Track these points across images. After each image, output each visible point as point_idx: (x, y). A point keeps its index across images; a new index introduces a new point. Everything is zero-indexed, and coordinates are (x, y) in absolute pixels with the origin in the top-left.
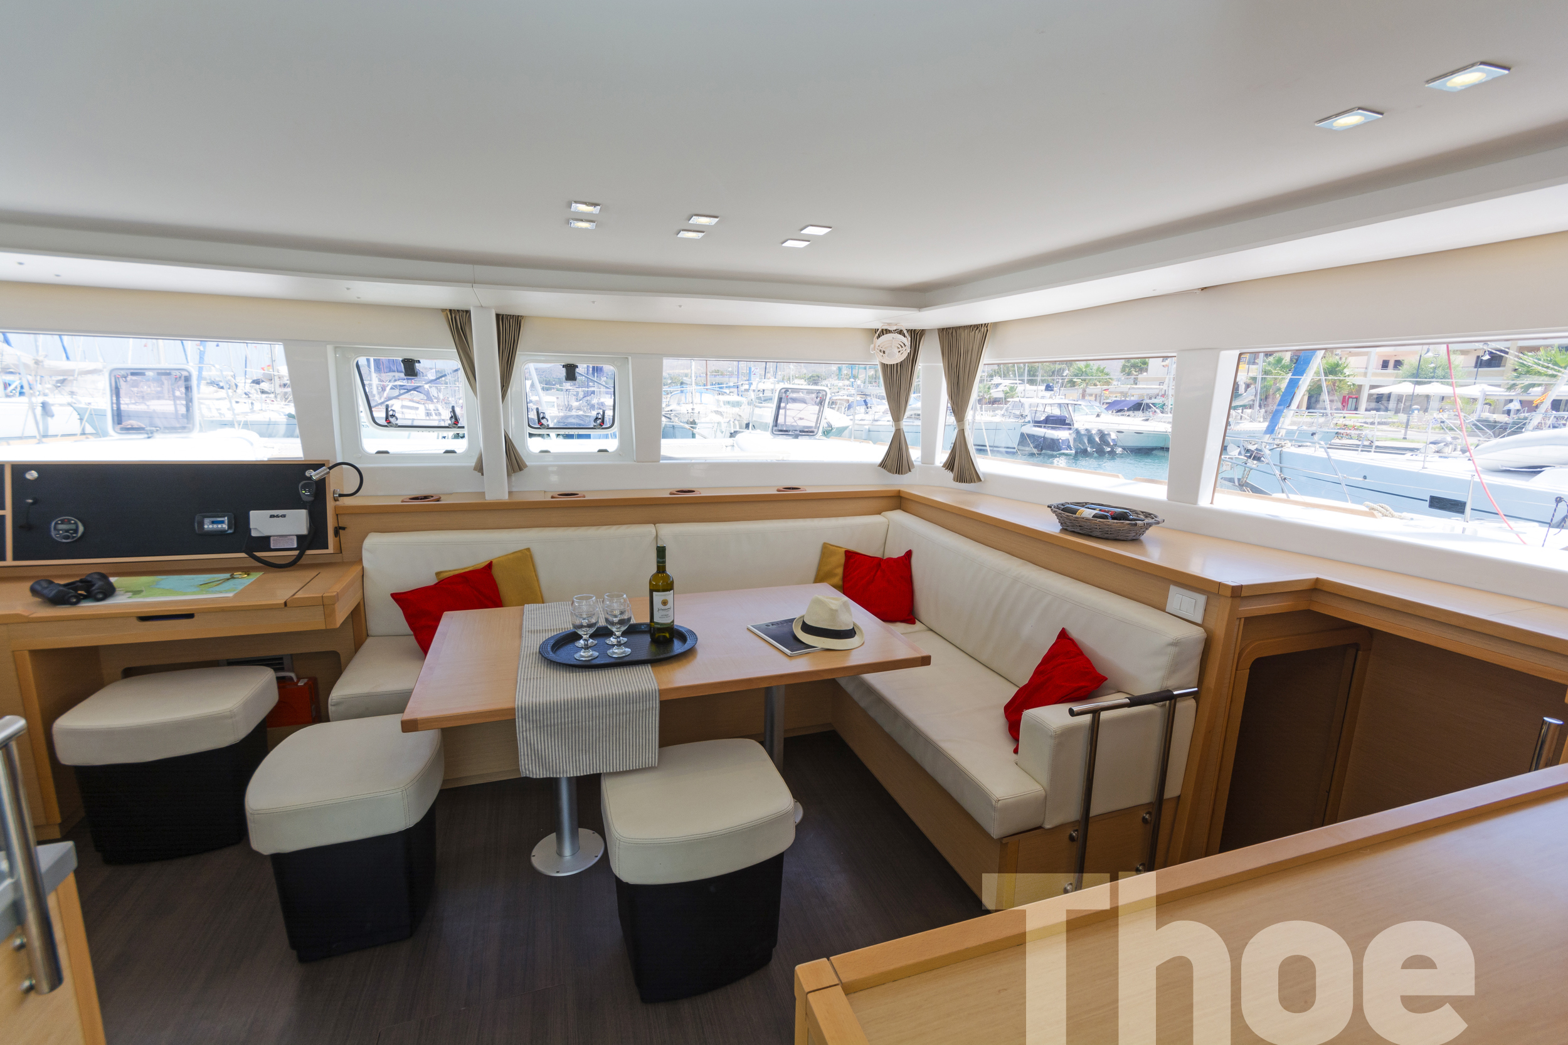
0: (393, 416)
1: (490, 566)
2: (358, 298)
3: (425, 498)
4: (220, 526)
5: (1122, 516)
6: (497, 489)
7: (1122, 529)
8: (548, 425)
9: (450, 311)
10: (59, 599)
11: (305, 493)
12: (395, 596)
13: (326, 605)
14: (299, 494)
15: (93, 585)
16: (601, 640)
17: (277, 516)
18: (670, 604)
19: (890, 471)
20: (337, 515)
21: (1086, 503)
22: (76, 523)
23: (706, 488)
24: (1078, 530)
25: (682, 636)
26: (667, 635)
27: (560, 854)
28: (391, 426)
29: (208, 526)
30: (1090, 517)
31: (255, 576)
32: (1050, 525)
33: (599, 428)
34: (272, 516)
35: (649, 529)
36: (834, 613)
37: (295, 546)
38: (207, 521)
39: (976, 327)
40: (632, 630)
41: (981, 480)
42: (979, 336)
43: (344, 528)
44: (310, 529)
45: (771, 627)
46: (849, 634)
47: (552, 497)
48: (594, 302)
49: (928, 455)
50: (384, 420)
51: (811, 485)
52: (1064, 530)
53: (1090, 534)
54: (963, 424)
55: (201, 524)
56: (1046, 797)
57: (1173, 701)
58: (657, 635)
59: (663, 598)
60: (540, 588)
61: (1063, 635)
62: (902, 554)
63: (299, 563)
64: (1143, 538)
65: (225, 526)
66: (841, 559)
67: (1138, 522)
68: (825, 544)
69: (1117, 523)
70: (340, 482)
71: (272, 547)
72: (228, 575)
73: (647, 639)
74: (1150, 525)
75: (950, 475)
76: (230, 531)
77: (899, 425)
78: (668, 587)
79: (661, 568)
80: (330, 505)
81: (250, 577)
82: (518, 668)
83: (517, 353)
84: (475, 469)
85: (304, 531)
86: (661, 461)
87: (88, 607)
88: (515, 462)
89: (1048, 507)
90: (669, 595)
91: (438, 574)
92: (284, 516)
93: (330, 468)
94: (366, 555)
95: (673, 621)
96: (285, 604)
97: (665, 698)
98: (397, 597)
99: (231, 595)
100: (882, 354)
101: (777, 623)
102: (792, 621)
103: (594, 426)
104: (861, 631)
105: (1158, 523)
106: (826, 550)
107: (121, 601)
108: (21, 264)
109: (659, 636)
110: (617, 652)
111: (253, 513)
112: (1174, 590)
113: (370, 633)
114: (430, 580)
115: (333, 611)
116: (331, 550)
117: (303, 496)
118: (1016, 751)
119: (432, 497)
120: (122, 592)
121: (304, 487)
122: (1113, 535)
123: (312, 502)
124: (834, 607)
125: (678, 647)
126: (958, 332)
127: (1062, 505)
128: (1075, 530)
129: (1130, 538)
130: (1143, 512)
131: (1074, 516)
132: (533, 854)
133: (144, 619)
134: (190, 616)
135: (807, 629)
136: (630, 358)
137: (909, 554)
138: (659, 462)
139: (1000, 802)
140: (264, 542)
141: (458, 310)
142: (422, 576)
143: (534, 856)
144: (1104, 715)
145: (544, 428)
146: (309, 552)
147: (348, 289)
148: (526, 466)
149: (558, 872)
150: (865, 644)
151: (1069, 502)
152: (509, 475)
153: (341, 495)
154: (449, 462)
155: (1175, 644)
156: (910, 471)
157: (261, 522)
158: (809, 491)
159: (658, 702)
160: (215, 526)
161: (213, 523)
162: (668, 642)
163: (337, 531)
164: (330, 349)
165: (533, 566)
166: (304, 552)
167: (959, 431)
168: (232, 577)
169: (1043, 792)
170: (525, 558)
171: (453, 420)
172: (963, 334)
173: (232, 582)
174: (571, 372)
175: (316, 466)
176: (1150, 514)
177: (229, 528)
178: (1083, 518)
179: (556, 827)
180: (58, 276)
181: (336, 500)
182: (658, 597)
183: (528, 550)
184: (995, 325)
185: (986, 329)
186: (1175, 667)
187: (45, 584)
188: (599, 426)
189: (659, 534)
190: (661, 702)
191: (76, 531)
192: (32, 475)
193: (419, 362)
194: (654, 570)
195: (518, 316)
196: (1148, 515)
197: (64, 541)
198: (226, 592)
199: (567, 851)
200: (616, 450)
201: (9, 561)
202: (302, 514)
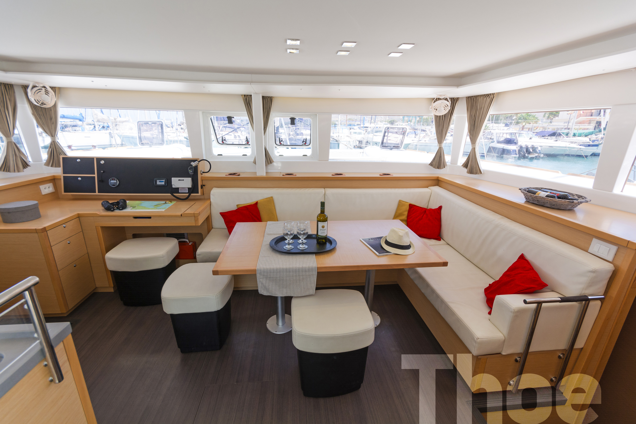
0: (225, 140)
1: (257, 203)
2: (209, 91)
3: (234, 174)
4: (162, 183)
5: (564, 197)
6: (261, 172)
7: (563, 204)
8: (284, 144)
9: (245, 95)
10: (108, 209)
11: (190, 171)
12: (221, 213)
13: (195, 216)
14: (188, 172)
15: (119, 204)
16: (296, 240)
17: (181, 180)
18: (326, 228)
19: (434, 167)
20: (202, 180)
21: (542, 188)
22: (116, 180)
23: (348, 173)
24: (536, 203)
25: (331, 242)
26: (324, 241)
27: (278, 324)
28: (224, 144)
29: (158, 183)
30: (544, 196)
31: (174, 203)
32: (520, 199)
33: (304, 146)
34: (179, 180)
35: (322, 190)
36: (401, 237)
37: (187, 192)
38: (158, 181)
39: (488, 95)
40: (309, 237)
41: (481, 173)
42: (488, 100)
43: (204, 186)
44: (192, 186)
45: (371, 240)
46: (407, 247)
47: (283, 175)
48: (301, 89)
49: (454, 161)
50: (221, 141)
51: (395, 173)
52: (528, 202)
53: (543, 205)
54: (475, 145)
55: (156, 182)
56: (505, 340)
57: (587, 302)
58: (319, 240)
59: (323, 225)
60: (276, 213)
61: (522, 257)
62: (437, 207)
63: (189, 198)
64: (575, 209)
65: (164, 183)
66: (408, 208)
67: (574, 201)
68: (400, 200)
69: (561, 201)
70: (203, 167)
71: (180, 192)
72: (164, 202)
73: (315, 241)
74: (581, 203)
75: (465, 170)
76: (165, 185)
77: (441, 145)
78: (325, 220)
79: (323, 212)
80: (199, 176)
81: (172, 203)
82: (260, 251)
83: (271, 113)
84: (253, 163)
85: (190, 186)
86: (329, 161)
87: (117, 212)
88: (269, 160)
89: (519, 189)
90: (325, 224)
91: (237, 205)
92: (183, 180)
93: (199, 162)
94: (211, 196)
95: (327, 235)
96: (181, 215)
97: (319, 271)
98: (222, 214)
99: (163, 210)
100: (435, 110)
101: (374, 239)
102: (381, 238)
103: (302, 144)
104: (414, 246)
105: (587, 202)
106: (400, 203)
107: (129, 211)
108: (93, 81)
109: (320, 241)
110: (301, 247)
111: (173, 178)
112: (595, 241)
113: (213, 227)
114: (234, 208)
115: (198, 219)
116: (199, 194)
117: (189, 172)
118: (490, 313)
119: (237, 174)
120: (129, 207)
121: (190, 169)
122: (557, 207)
123: (193, 175)
124: (401, 234)
125: (328, 247)
126: (477, 98)
127: (528, 189)
128: (534, 202)
129: (568, 209)
130: (577, 195)
131: (535, 195)
132: (267, 323)
133: (135, 218)
134: (150, 218)
135: (387, 243)
136: (317, 114)
137: (440, 208)
138: (328, 161)
139: (479, 339)
140: (177, 190)
141: (247, 95)
142: (232, 206)
143: (268, 323)
144: (544, 305)
145: (282, 145)
146: (192, 194)
147: (204, 87)
148: (273, 162)
149: (276, 332)
150: (415, 253)
151: (532, 187)
152: (266, 165)
153: (203, 172)
154: (245, 159)
155: (593, 272)
156: (444, 167)
157: (176, 182)
158: (394, 176)
159: (316, 272)
160: (161, 183)
161: (160, 182)
162: (325, 244)
163: (202, 186)
164: (200, 113)
165: (274, 204)
166: (191, 194)
167: (472, 149)
168: (166, 203)
169: (503, 338)
170: (270, 200)
171: (247, 142)
172: (480, 99)
173: (165, 205)
174: (293, 121)
175: (194, 161)
176: (582, 196)
178: (540, 197)
179: (276, 313)
180: (106, 86)
181: (202, 174)
182: (320, 224)
183: (272, 197)
184: (499, 94)
185: (493, 96)
186: (591, 283)
187: (105, 203)
188: (304, 145)
189: (326, 193)
190: (318, 273)
191: (117, 183)
192: (102, 162)
193: (234, 118)
194: (319, 212)
195: (271, 97)
196: (580, 197)
197: (113, 186)
198: (162, 209)
199: (280, 323)
200: (311, 155)
201: (97, 193)
202: (189, 179)
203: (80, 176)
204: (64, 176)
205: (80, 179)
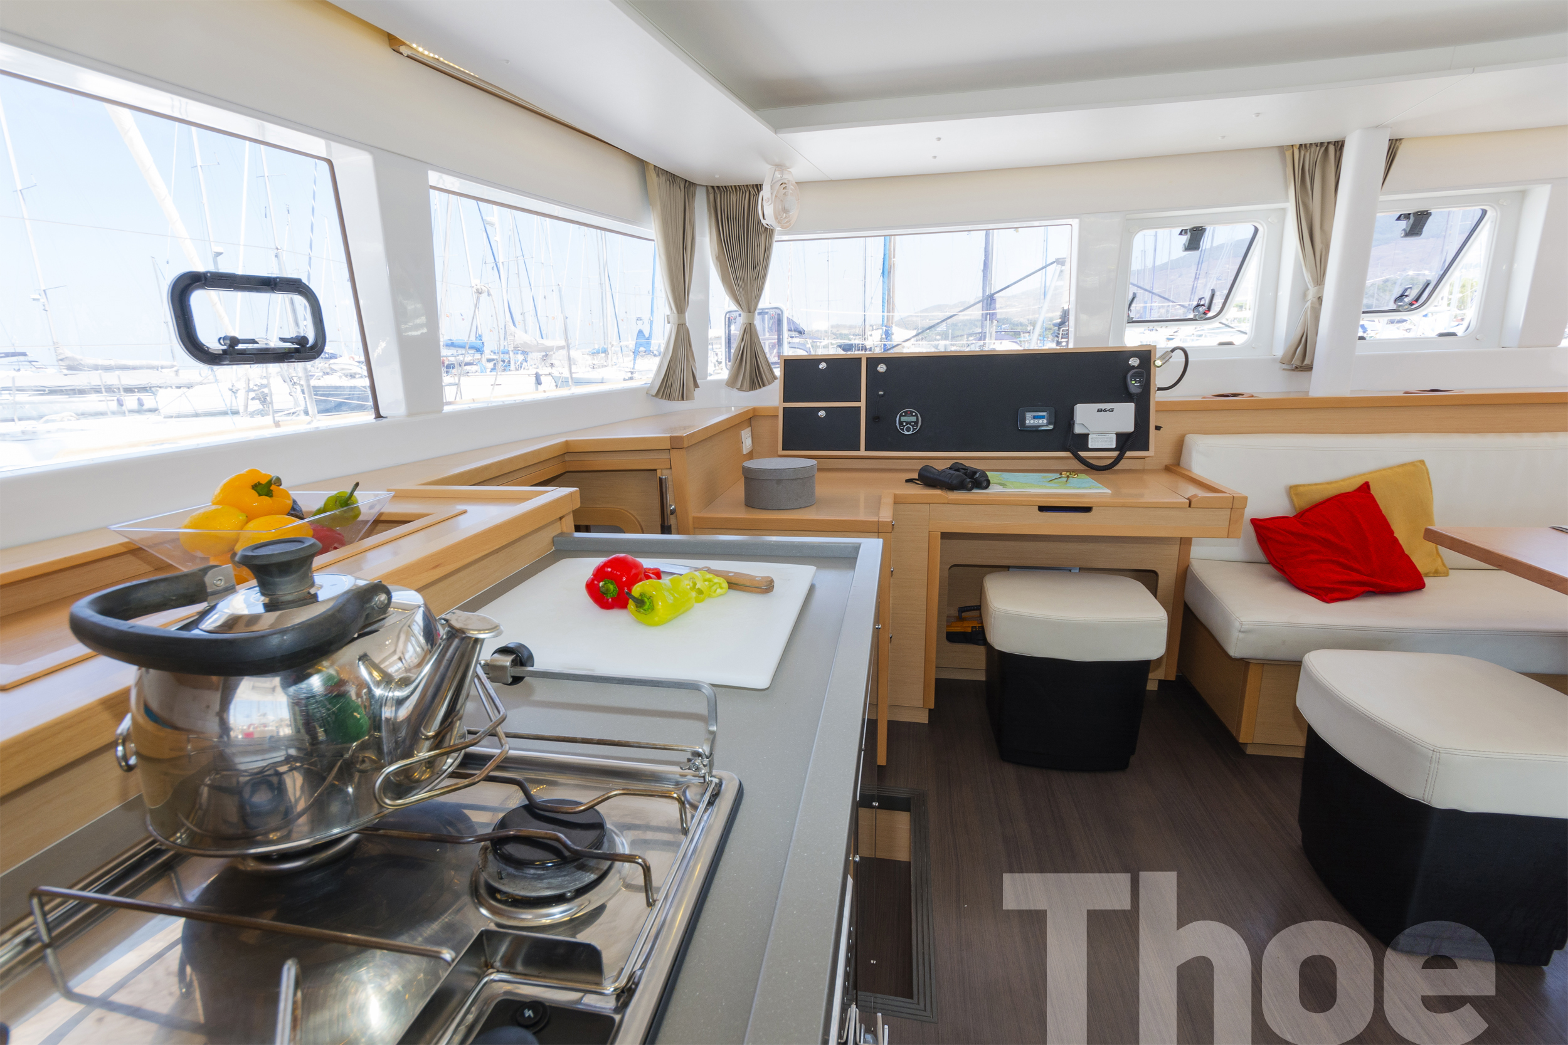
1: (1365, 487)
3: (1234, 394)
4: (1041, 421)
11: (1134, 385)
12: (1254, 523)
14: (1126, 386)
17: (1105, 410)
22: (916, 415)
29: (1030, 420)
34: (1099, 410)
37: (1114, 446)
38: (1029, 415)
44: (1134, 427)
47: (1407, 393)
55: (1024, 419)
63: (1116, 468)
65: (1045, 421)
71: (1092, 446)
76: (1051, 427)
80: (1153, 399)
85: (1126, 429)
91: (1292, 489)
92: (1112, 410)
96: (1190, 503)
99: (1108, 492)
103: (1396, 308)
111: (1079, 407)
116: (1151, 452)
117: (1131, 388)
119: (1242, 393)
121: (1134, 377)
123: (1140, 396)
133: (1042, 509)
134: (1087, 509)
140: (1083, 441)
141: (1311, 144)
146: (1128, 454)
153: (1162, 388)
157: (1086, 417)
160: (1036, 422)
161: (1035, 417)
163: (1156, 430)
165: (1430, 484)
166: (1123, 453)
170: (1416, 472)
171: (1201, 310)
177: (1049, 423)
183: (1422, 462)
191: (916, 423)
192: (882, 368)
193: (1207, 229)
195: (1397, 140)
200: (1467, 333)
201: (862, 452)
202: (1130, 407)
203: (822, 407)
204: (784, 408)
205: (822, 414)
